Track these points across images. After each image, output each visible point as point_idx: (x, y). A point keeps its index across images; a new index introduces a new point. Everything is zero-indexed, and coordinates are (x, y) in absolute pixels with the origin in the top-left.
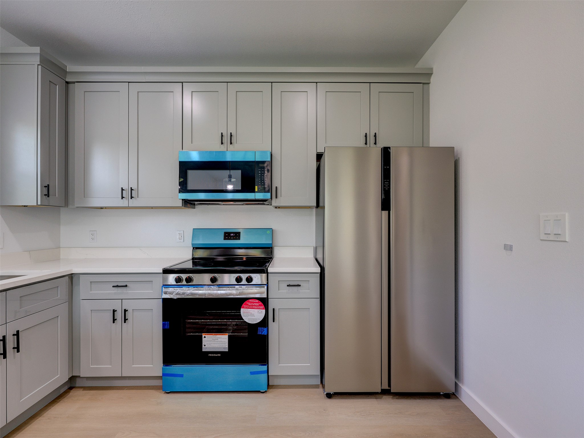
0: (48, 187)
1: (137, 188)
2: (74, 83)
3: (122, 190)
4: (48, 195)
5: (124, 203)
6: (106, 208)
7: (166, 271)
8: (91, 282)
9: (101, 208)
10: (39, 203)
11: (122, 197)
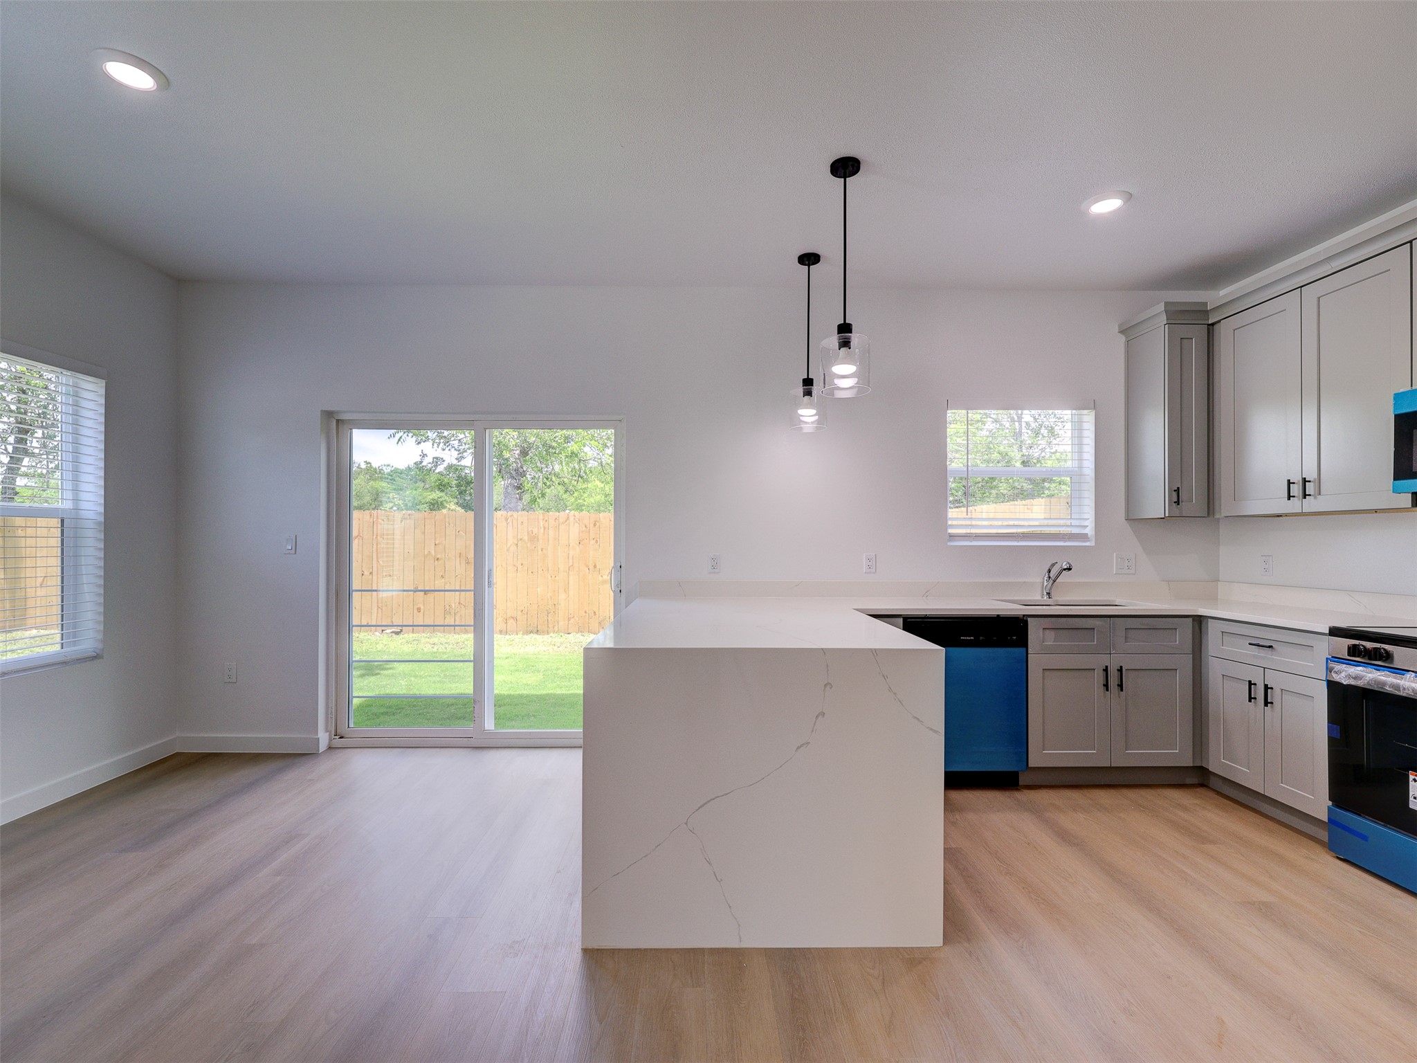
0: (1178, 490)
1: (1316, 476)
2: (1219, 321)
3: (1289, 483)
4: (1178, 503)
5: (1295, 505)
6: (1286, 515)
7: (1335, 632)
8: (1223, 632)
9: (1278, 516)
10: (1167, 515)
11: (1289, 497)
